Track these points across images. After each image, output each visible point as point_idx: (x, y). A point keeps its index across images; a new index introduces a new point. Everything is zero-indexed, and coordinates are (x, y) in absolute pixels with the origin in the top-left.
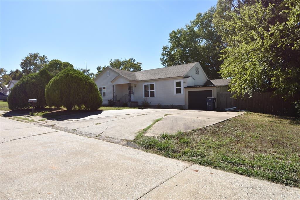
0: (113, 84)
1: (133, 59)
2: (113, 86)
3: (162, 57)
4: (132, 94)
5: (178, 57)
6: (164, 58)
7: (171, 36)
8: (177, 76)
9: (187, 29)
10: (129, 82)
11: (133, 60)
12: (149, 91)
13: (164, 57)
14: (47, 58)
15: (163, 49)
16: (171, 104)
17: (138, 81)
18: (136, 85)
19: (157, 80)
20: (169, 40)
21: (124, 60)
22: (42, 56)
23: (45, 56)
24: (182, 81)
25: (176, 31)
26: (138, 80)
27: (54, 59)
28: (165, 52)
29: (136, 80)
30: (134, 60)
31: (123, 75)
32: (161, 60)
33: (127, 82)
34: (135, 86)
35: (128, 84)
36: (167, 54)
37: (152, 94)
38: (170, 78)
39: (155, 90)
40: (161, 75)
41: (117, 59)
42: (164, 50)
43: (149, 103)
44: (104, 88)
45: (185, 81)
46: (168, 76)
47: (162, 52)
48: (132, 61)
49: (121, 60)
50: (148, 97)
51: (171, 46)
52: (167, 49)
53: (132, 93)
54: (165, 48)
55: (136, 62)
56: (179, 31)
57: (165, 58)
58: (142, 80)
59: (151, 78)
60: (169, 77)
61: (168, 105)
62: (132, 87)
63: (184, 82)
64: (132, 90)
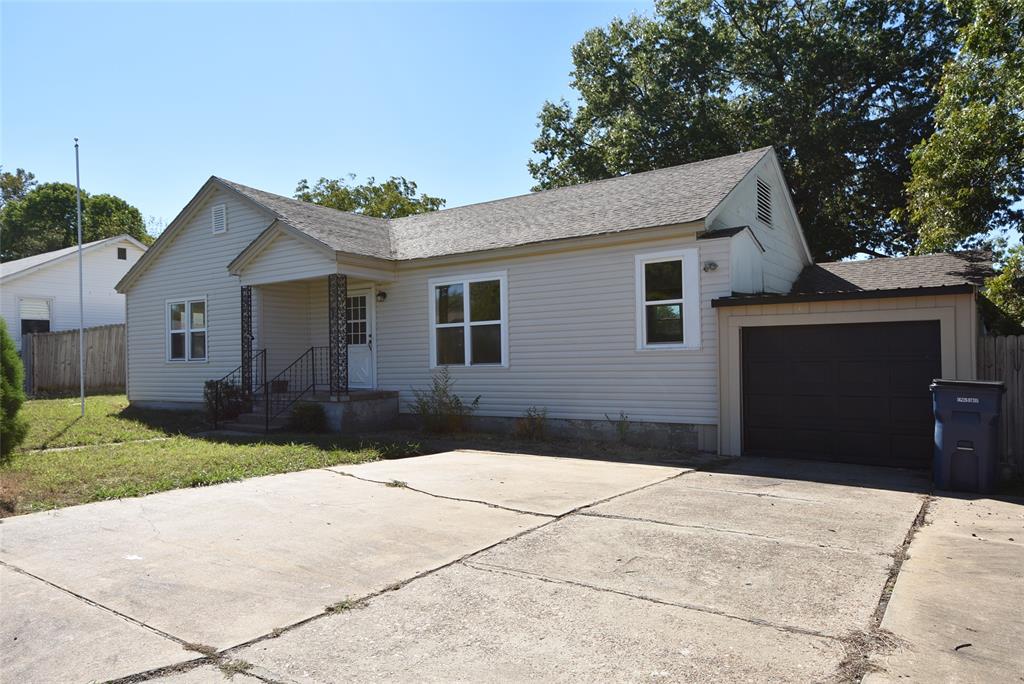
0: (245, 284)
1: (405, 183)
2: (246, 294)
3: (539, 158)
4: (363, 341)
5: (621, 153)
6: (549, 160)
7: (581, 58)
8: (654, 222)
9: (662, 20)
10: (332, 269)
11: (407, 188)
12: (467, 324)
13: (550, 156)
14: (34, 180)
15: (540, 121)
16: (617, 417)
17: (396, 261)
18: (382, 288)
19: (519, 252)
20: (572, 74)
21: (365, 185)
22: (14, 174)
23: (27, 173)
24: (690, 258)
25: (608, 33)
26: (400, 257)
27: (51, 183)
28: (553, 134)
29: (387, 256)
30: (411, 188)
31: (299, 227)
32: (534, 170)
33: (326, 269)
34: (383, 295)
35: (330, 278)
36: (563, 141)
37: (488, 349)
38: (602, 241)
39: (503, 322)
40: (541, 226)
41: (331, 177)
42: (547, 125)
43: (467, 401)
44: (198, 307)
45: (714, 259)
46: (588, 228)
47: (537, 134)
48: (402, 189)
49: (351, 185)
50: (462, 361)
51: (581, 108)
52: (560, 118)
53: (363, 337)
54: (553, 117)
55: (418, 196)
56: (622, 34)
57: (551, 164)
58: (420, 255)
59: (480, 242)
60: (597, 229)
61: (588, 422)
62: (363, 299)
63: (710, 267)
64: (363, 321)
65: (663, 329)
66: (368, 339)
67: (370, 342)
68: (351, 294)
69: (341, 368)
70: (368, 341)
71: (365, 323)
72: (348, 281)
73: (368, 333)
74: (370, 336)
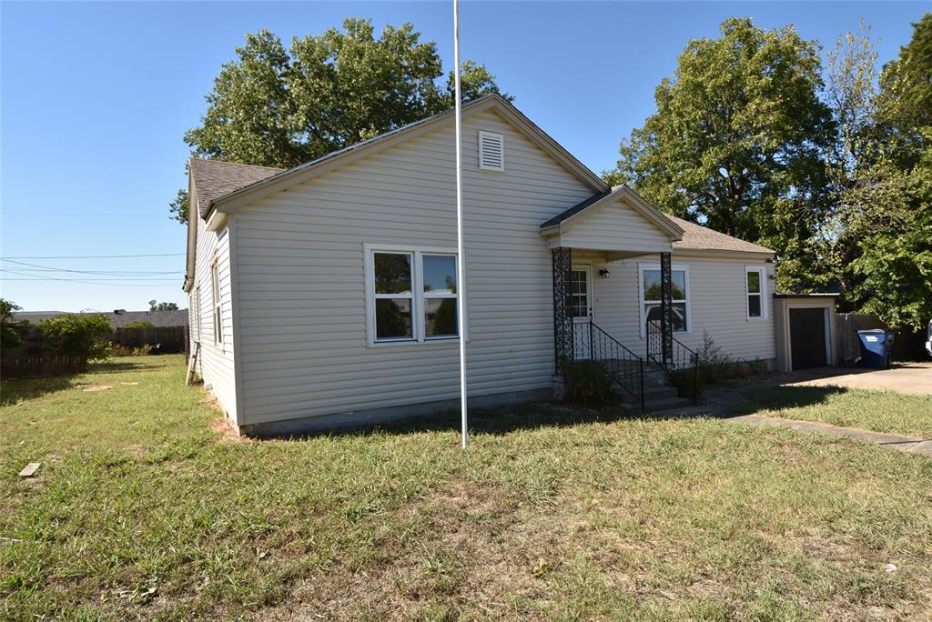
4: (585, 313)
10: (667, 247)
18: (600, 266)
24: (763, 271)
39: (687, 301)
53: (586, 310)
62: (585, 273)
63: (770, 277)
64: (584, 294)
65: (754, 307)
66: (589, 312)
67: (591, 315)
68: (574, 268)
69: (566, 347)
70: (588, 315)
71: (585, 297)
72: (573, 253)
73: (588, 307)
74: (591, 309)
